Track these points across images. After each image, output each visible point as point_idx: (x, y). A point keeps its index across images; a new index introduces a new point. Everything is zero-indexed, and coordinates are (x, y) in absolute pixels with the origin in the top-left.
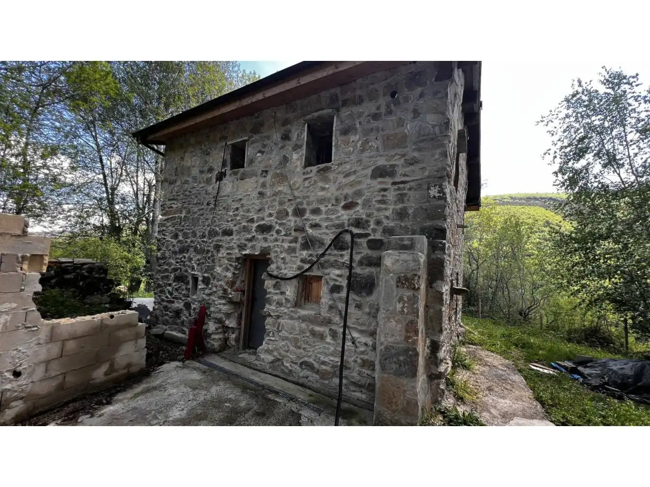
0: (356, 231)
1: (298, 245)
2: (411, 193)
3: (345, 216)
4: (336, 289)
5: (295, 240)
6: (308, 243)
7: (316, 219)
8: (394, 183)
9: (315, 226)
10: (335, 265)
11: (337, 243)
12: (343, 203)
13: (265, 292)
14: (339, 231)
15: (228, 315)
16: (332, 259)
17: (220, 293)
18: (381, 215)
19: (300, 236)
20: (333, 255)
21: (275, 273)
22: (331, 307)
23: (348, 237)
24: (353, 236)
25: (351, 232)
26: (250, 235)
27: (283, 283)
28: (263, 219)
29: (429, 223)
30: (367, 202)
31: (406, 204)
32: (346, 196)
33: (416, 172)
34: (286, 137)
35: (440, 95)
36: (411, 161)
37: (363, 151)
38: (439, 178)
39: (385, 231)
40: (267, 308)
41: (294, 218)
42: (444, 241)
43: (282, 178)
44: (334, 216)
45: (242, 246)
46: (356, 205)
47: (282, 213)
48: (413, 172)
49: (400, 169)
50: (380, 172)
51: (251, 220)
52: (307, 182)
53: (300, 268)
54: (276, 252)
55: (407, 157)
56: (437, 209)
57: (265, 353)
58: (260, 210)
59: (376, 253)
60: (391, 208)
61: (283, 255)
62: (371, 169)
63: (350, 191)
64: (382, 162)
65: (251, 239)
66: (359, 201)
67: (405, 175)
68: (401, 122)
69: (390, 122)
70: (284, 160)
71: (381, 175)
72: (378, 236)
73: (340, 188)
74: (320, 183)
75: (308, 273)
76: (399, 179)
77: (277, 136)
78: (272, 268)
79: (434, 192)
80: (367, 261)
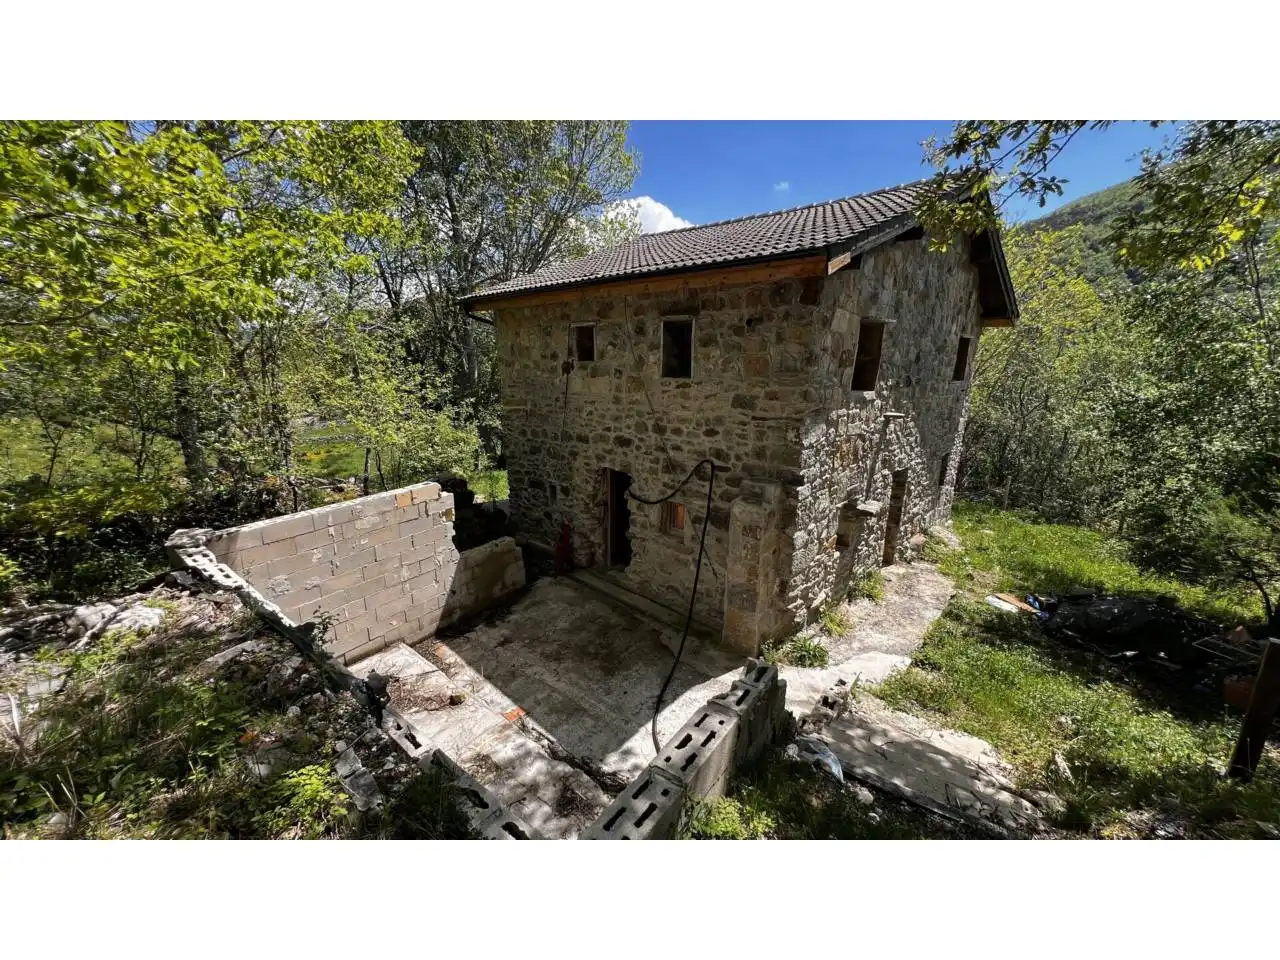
0: (717, 463)
1: (660, 466)
2: (769, 433)
3: (707, 444)
4: (696, 520)
5: (656, 460)
6: (671, 467)
7: (677, 440)
8: (754, 418)
9: (677, 448)
10: (698, 494)
11: (698, 471)
12: (704, 428)
13: (629, 513)
14: (702, 459)
15: (593, 531)
16: (695, 488)
17: (583, 506)
18: (741, 450)
19: (662, 456)
20: (696, 484)
21: (638, 493)
22: (693, 538)
23: (708, 467)
24: (714, 467)
25: (712, 464)
26: (608, 447)
27: (646, 506)
28: (621, 430)
29: (785, 468)
30: (728, 433)
31: (765, 443)
32: (707, 421)
33: (777, 410)
34: (640, 331)
35: (804, 321)
36: (772, 396)
37: (724, 371)
38: (798, 420)
39: (744, 468)
40: (632, 529)
41: (654, 435)
42: (799, 488)
43: (638, 384)
44: (695, 441)
45: (600, 458)
46: (717, 433)
47: (641, 427)
48: (773, 408)
49: (761, 403)
50: (740, 402)
51: (608, 429)
52: (666, 396)
53: (663, 493)
54: (637, 471)
55: (768, 389)
56: (793, 456)
57: (633, 574)
58: (617, 419)
59: (735, 490)
60: (752, 444)
61: (645, 475)
62: (732, 395)
63: (711, 415)
64: (743, 390)
65: (610, 452)
66: (720, 429)
67: (765, 411)
68: (764, 345)
69: (752, 342)
70: (640, 362)
71: (741, 406)
72: (738, 472)
73: (701, 410)
74: (680, 400)
75: (671, 500)
76: (759, 414)
77: (630, 327)
78: (634, 487)
79: (791, 435)
80: (727, 497)
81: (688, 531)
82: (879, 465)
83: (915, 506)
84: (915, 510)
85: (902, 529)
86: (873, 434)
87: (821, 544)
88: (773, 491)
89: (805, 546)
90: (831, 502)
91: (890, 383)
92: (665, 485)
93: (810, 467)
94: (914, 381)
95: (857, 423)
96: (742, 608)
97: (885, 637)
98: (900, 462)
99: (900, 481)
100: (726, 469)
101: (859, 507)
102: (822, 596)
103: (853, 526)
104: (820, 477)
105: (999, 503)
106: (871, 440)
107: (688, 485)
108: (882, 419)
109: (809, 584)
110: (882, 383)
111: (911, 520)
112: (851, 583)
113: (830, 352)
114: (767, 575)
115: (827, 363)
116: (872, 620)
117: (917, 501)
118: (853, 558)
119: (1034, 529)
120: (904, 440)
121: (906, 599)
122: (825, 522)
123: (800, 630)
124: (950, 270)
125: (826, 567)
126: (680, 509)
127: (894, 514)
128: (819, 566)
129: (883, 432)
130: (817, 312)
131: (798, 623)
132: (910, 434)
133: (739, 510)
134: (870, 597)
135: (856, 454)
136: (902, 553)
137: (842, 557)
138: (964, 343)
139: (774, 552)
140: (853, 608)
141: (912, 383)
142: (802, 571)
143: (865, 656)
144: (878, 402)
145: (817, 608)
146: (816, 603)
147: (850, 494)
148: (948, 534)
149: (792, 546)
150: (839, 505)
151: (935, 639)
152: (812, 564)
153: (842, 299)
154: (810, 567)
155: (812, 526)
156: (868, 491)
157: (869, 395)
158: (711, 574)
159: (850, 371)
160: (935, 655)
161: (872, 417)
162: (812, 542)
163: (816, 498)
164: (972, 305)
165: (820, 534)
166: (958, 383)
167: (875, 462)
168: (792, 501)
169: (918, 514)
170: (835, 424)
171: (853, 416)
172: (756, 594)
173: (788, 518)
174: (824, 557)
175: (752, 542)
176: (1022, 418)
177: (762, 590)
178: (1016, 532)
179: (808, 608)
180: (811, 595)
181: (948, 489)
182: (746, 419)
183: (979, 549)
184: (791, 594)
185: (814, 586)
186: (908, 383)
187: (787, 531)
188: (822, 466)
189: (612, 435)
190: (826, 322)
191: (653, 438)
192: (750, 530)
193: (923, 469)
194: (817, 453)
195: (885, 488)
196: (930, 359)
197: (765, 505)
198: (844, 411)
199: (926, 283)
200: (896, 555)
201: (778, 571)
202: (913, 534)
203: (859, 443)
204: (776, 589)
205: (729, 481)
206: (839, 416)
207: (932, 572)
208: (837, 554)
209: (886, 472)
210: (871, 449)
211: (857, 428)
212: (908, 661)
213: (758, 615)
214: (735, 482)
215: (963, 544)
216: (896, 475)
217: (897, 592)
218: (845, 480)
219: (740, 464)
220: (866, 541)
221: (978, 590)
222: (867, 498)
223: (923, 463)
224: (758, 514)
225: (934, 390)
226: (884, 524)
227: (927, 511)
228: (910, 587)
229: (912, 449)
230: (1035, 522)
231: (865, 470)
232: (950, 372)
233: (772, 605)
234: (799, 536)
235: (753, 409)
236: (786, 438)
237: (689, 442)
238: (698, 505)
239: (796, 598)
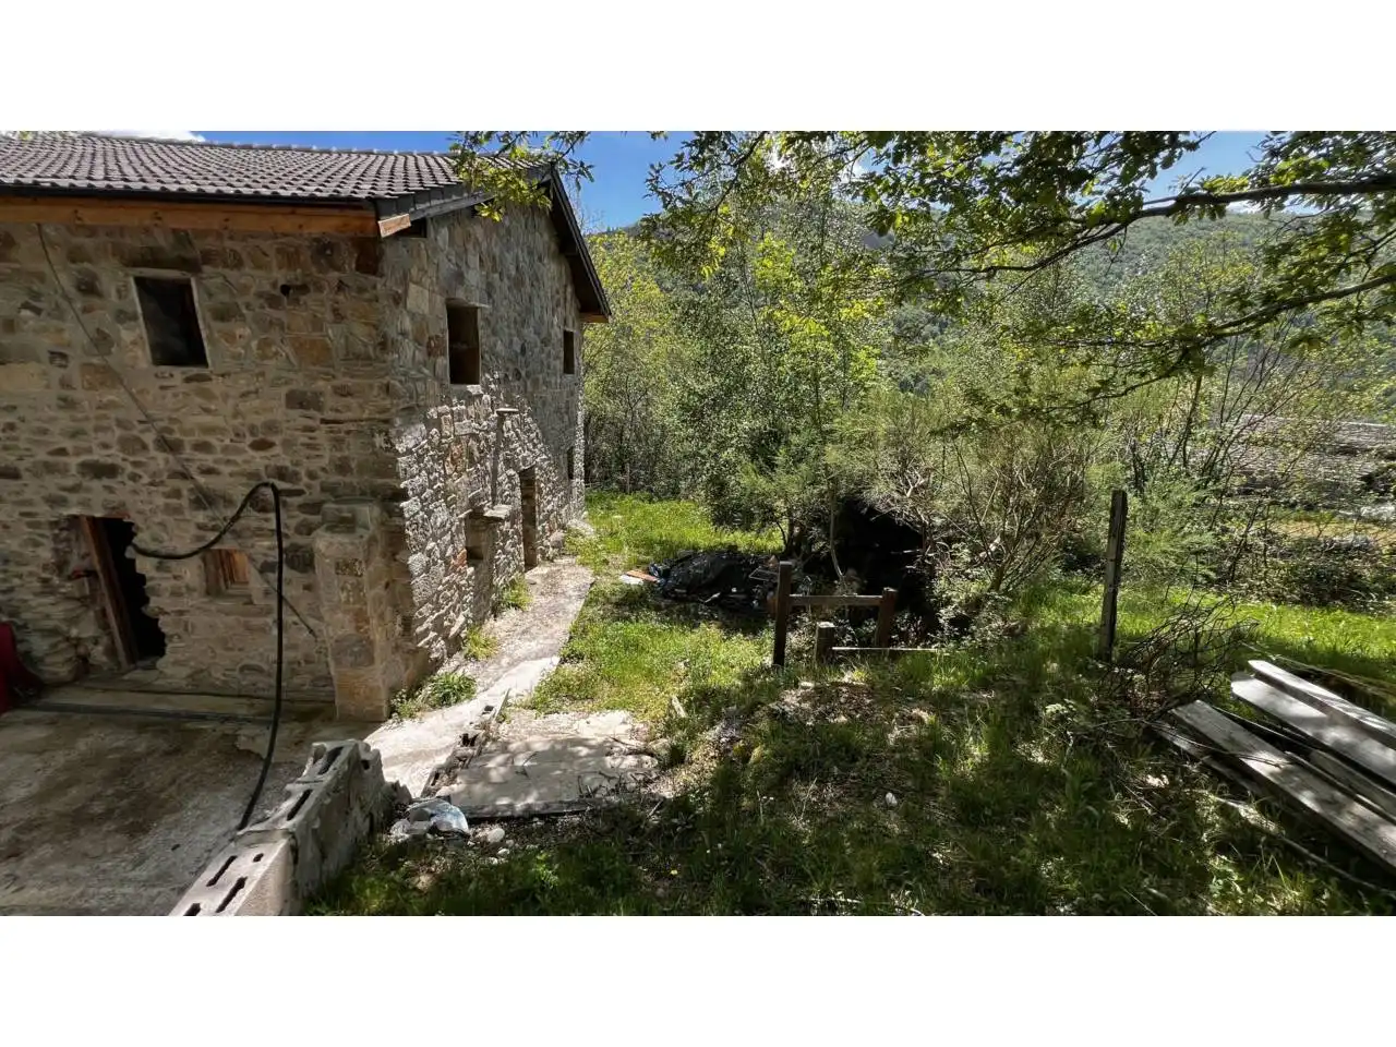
0: (281, 485)
1: (184, 502)
2: (350, 439)
3: (259, 461)
4: (265, 569)
5: (177, 494)
6: (204, 499)
7: (208, 460)
8: (324, 421)
9: (209, 471)
10: (259, 533)
11: (252, 499)
12: (249, 439)
13: (142, 579)
14: (254, 483)
15: (73, 621)
16: (254, 524)
17: (37, 585)
18: (315, 465)
19: (185, 486)
20: (252, 519)
21: (153, 547)
22: (267, 593)
23: (269, 492)
24: (277, 493)
25: (273, 487)
26: (69, 482)
27: (172, 564)
28: (89, 451)
29: (380, 481)
30: (287, 444)
31: (346, 453)
32: (253, 430)
33: (353, 409)
34: (89, 288)
35: (367, 296)
36: (343, 392)
37: (264, 357)
38: (386, 421)
39: (323, 489)
40: (154, 602)
41: (161, 456)
42: (403, 504)
43: (107, 376)
44: (239, 459)
45: (54, 501)
46: (271, 445)
47: (132, 445)
48: (348, 408)
49: (330, 401)
50: (297, 401)
51: (62, 452)
52: (169, 393)
53: (199, 539)
54: (140, 512)
55: (336, 382)
56: (386, 464)
57: (172, 667)
58: (74, 435)
59: (316, 519)
60: (327, 455)
61: (159, 517)
62: (284, 390)
63: (258, 420)
64: (299, 383)
65: (74, 489)
66: (277, 439)
67: (337, 411)
68: (317, 324)
69: (297, 317)
70: (102, 341)
71: (301, 406)
72: (315, 494)
73: (236, 414)
74: (198, 400)
75: (216, 547)
76: (329, 415)
77: (66, 281)
78: (143, 539)
79: (379, 440)
80: (308, 529)
81: (256, 584)
82: (501, 465)
83: (548, 503)
84: (549, 507)
85: (539, 528)
86: (487, 432)
87: (447, 563)
88: (369, 513)
89: (427, 569)
90: (451, 514)
91: (496, 376)
92: (200, 527)
93: (413, 476)
94: (523, 373)
95: (466, 421)
96: (355, 665)
97: (533, 644)
98: (524, 459)
99: (527, 480)
100: (299, 493)
101: (487, 514)
102: (461, 619)
103: (484, 536)
104: (431, 487)
105: (623, 489)
106: (486, 440)
107: (242, 522)
108: (496, 415)
109: (442, 611)
110: (488, 376)
111: (547, 518)
112: (493, 597)
113: (411, 337)
114: (381, 617)
115: (410, 350)
116: (519, 630)
117: (549, 498)
118: (490, 570)
119: (650, 507)
120: (523, 437)
121: (550, 598)
122: (447, 538)
123: (441, 665)
124: (540, 259)
125: (459, 587)
126: (237, 557)
127: (528, 514)
128: (450, 589)
129: (499, 429)
130: (383, 285)
131: (437, 660)
132: (530, 430)
133: (325, 543)
134: (516, 606)
135: (470, 455)
136: (543, 553)
137: (476, 573)
138: (568, 337)
139: (387, 585)
140: (499, 623)
141: (520, 376)
142: (429, 600)
143: (514, 670)
144: (487, 397)
145: (457, 636)
146: (454, 630)
147: (472, 501)
148: (584, 526)
149: (409, 574)
150: (462, 516)
151: (578, 632)
152: (441, 588)
153: (414, 272)
154: (439, 593)
155: (431, 545)
156: (494, 495)
157: (473, 389)
158: (306, 634)
159: (443, 362)
160: (579, 646)
161: (483, 415)
162: (435, 563)
163: (430, 513)
164: (569, 297)
165: (443, 553)
166: (569, 376)
167: (495, 463)
168: (397, 521)
169: (552, 511)
170: (438, 424)
171: (459, 414)
172: (371, 643)
173: (396, 541)
174: (455, 577)
175: (352, 580)
176: (630, 409)
177: (378, 636)
178: (638, 513)
179: (445, 638)
180: (446, 623)
181: (578, 481)
182: (310, 423)
183: (611, 535)
184: (419, 630)
185: (448, 612)
186: (518, 375)
187: (398, 557)
188: (429, 473)
189: (74, 462)
190: (398, 300)
191: (160, 460)
192: (346, 566)
193: (550, 465)
194: (420, 459)
195: (513, 489)
196: (537, 350)
197: (360, 531)
198: (446, 407)
199: (517, 268)
200: (539, 556)
201: (396, 610)
202: (551, 531)
203: (471, 442)
204: (399, 629)
205: (304, 508)
206: (440, 415)
207: (571, 565)
208: (470, 570)
209: (511, 472)
210: (489, 447)
211: (465, 427)
212: (556, 660)
213: (379, 666)
214: (314, 508)
215: (598, 531)
216: (522, 474)
217: (542, 594)
218: (463, 487)
219: (316, 484)
220: (502, 548)
221: (613, 572)
222: (494, 503)
223: (549, 459)
224: (352, 544)
225: (546, 384)
226: (519, 527)
227: (562, 507)
228: (553, 585)
229: (535, 446)
230: (651, 501)
231: (487, 473)
232: (559, 365)
233: (397, 648)
234: (416, 561)
235: (319, 409)
236: (373, 445)
237: (228, 462)
238: (265, 546)
239: (427, 631)
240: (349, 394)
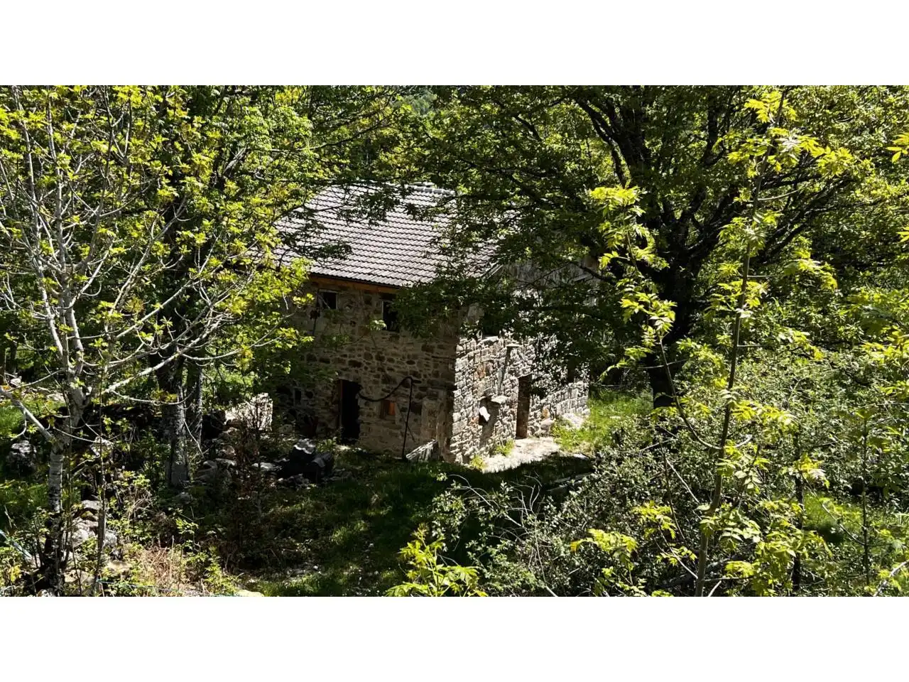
0: (414, 378)
1: (380, 380)
2: (440, 364)
3: (408, 368)
4: (403, 410)
5: (378, 376)
6: (387, 380)
7: (391, 365)
8: (433, 357)
9: (391, 370)
10: (403, 396)
11: (404, 383)
12: (407, 360)
13: (359, 408)
14: (405, 376)
15: (330, 421)
16: (403, 392)
17: (323, 404)
18: (427, 373)
19: (382, 374)
20: (402, 390)
21: (366, 395)
22: (401, 420)
23: (410, 380)
24: (412, 381)
25: (412, 379)
26: (344, 367)
27: (371, 403)
28: (354, 357)
29: (448, 381)
30: (419, 363)
31: (438, 370)
32: (409, 356)
34: (368, 302)
36: (441, 347)
38: (452, 359)
39: (428, 382)
40: (360, 418)
41: (376, 361)
42: (455, 391)
43: (367, 331)
44: (401, 366)
45: (338, 373)
46: (414, 363)
47: (368, 356)
48: (442, 353)
49: (436, 350)
50: (425, 348)
51: (345, 356)
52: (385, 340)
53: (382, 395)
54: (365, 382)
55: (440, 343)
56: (451, 375)
58: (351, 350)
59: (425, 393)
60: (431, 370)
61: (371, 384)
62: (422, 344)
63: (411, 353)
64: (427, 343)
65: (345, 370)
66: (416, 361)
67: (438, 354)
70: (368, 319)
71: (426, 350)
72: (424, 384)
73: (405, 350)
74: (393, 344)
75: (388, 399)
76: (434, 355)
77: (362, 298)
78: (363, 391)
79: (450, 366)
80: (420, 397)
81: (398, 416)
82: (507, 375)
84: (543, 401)
86: (499, 358)
87: (469, 421)
88: (442, 393)
89: (460, 420)
90: (474, 397)
92: (383, 390)
93: (460, 381)
95: (487, 355)
98: (524, 371)
100: (420, 382)
101: (492, 400)
102: (471, 448)
104: (467, 385)
106: (498, 362)
107: (398, 390)
108: (505, 349)
109: (463, 440)
111: (539, 408)
112: (491, 445)
114: (440, 435)
116: (499, 463)
118: (492, 430)
120: (525, 357)
122: (471, 408)
125: (473, 433)
126: (392, 404)
127: (525, 404)
128: (468, 432)
133: (426, 403)
134: (503, 454)
135: (487, 370)
137: (484, 429)
139: (444, 424)
140: (492, 459)
142: (458, 435)
145: (468, 456)
146: (467, 452)
147: (485, 393)
149: (452, 421)
150: (479, 399)
152: (465, 430)
154: (463, 432)
155: (463, 410)
156: (499, 390)
158: (411, 440)
161: (497, 349)
162: (464, 419)
163: (464, 396)
165: (468, 415)
167: (503, 373)
168: (451, 398)
169: (547, 404)
170: (474, 358)
171: (484, 352)
173: (449, 406)
174: (471, 428)
175: (433, 418)
179: (463, 455)
180: (464, 448)
181: (580, 384)
182: (430, 357)
183: (592, 428)
184: (453, 445)
187: (449, 413)
188: (467, 379)
189: (348, 359)
191: (375, 363)
192: (431, 413)
194: (464, 373)
195: (513, 388)
197: (438, 400)
198: (478, 351)
201: (446, 435)
203: (489, 364)
204: (445, 443)
205: (421, 388)
206: (475, 354)
208: (480, 427)
209: (513, 378)
210: (499, 366)
211: (486, 357)
214: (423, 389)
215: (585, 424)
216: (522, 378)
217: (521, 452)
218: (481, 386)
219: (426, 380)
220: (501, 421)
222: (499, 395)
224: (435, 405)
226: (515, 410)
227: (557, 402)
228: (529, 450)
233: (444, 452)
234: (456, 416)
235: (432, 352)
236: (447, 367)
237: (398, 367)
238: (404, 401)
239: (455, 448)
240: (443, 349)
